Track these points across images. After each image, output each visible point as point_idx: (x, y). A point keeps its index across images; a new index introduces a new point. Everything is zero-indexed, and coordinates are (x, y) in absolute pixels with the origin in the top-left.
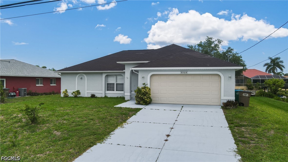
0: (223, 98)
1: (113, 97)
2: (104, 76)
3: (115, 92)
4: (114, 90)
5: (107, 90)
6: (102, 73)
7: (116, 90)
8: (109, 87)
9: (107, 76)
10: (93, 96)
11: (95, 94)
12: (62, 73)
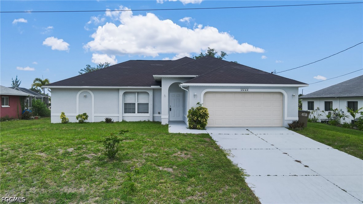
0: (286, 118)
1: (134, 121)
2: (121, 93)
3: (136, 114)
4: (135, 113)
5: (125, 112)
6: (118, 90)
7: (138, 113)
8: (129, 108)
9: (125, 94)
10: (108, 121)
11: (111, 118)
12: (51, 88)
